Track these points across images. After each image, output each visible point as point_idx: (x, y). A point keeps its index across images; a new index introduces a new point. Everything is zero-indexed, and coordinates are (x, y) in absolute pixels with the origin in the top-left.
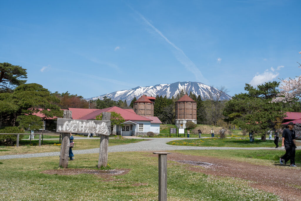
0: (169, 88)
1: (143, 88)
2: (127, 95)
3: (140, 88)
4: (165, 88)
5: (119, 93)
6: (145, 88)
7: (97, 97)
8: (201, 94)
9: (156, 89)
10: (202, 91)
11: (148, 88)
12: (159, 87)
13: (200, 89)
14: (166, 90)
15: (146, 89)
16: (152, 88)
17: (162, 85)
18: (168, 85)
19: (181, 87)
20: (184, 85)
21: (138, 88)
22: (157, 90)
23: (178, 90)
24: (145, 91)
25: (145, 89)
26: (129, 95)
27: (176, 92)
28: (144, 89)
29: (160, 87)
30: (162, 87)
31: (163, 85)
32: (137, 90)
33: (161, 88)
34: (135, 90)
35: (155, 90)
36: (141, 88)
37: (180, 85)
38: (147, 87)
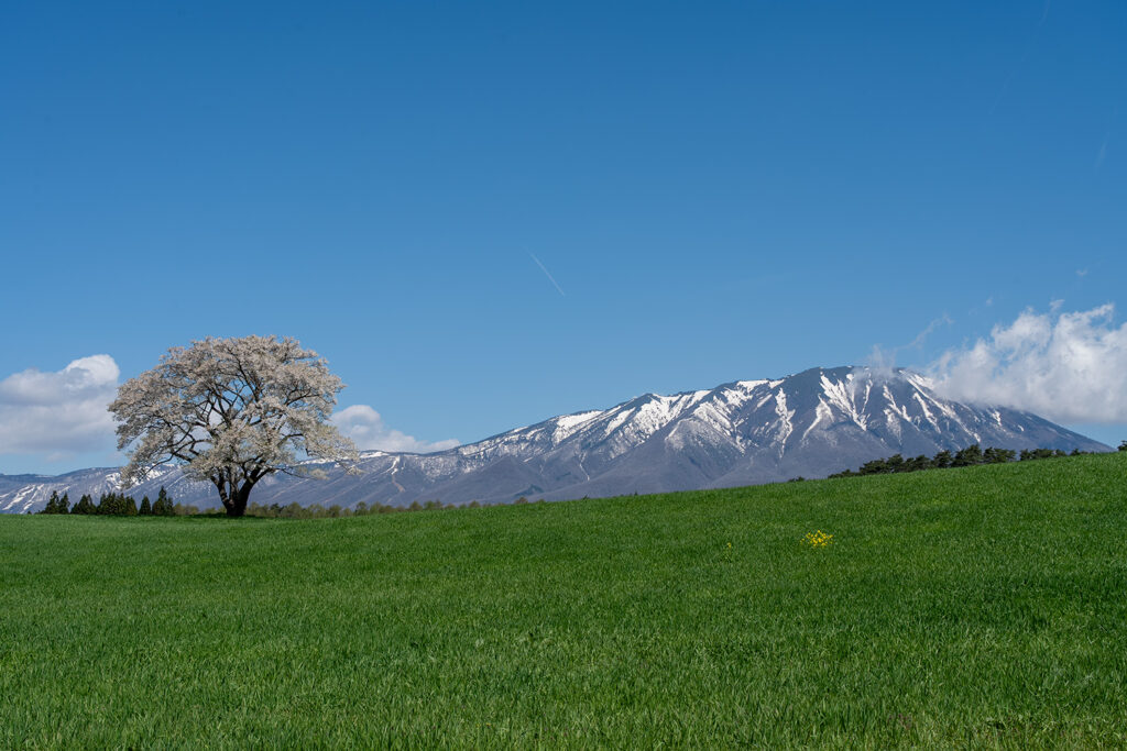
0: (782, 394)
1: (666, 400)
2: (608, 432)
3: (654, 402)
4: (765, 396)
5: (568, 423)
6: (674, 399)
7: (477, 444)
8: (928, 414)
9: (725, 400)
10: (927, 403)
11: (690, 400)
12: (734, 393)
13: (916, 395)
14: (773, 402)
15: (681, 404)
16: (708, 399)
17: (745, 384)
18: (773, 385)
19: (835, 388)
20: (845, 380)
21: (647, 399)
22: (729, 406)
23: (823, 402)
24: (676, 410)
25: (676, 403)
26: (616, 431)
27: (818, 410)
28: (672, 405)
29: (740, 393)
30: (746, 394)
31: (750, 385)
32: (645, 407)
33: (744, 398)
34: (639, 409)
35: (722, 404)
36: (659, 400)
37: (826, 383)
38: (683, 394)
